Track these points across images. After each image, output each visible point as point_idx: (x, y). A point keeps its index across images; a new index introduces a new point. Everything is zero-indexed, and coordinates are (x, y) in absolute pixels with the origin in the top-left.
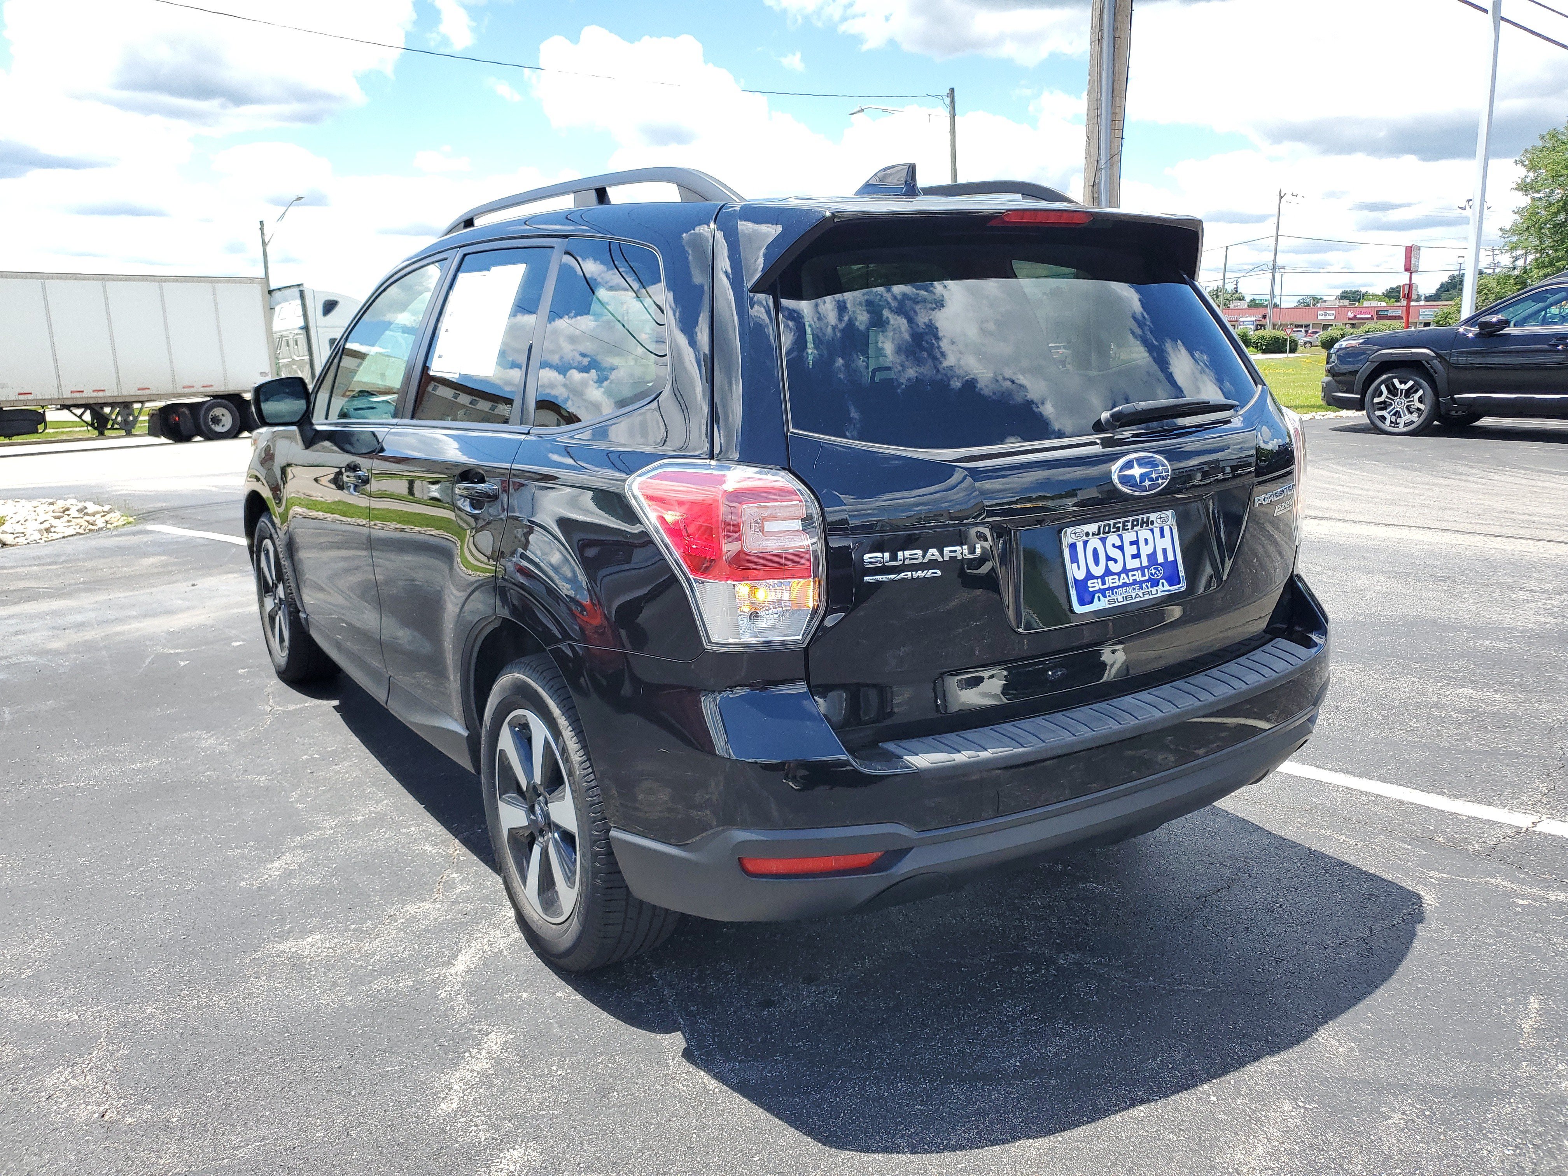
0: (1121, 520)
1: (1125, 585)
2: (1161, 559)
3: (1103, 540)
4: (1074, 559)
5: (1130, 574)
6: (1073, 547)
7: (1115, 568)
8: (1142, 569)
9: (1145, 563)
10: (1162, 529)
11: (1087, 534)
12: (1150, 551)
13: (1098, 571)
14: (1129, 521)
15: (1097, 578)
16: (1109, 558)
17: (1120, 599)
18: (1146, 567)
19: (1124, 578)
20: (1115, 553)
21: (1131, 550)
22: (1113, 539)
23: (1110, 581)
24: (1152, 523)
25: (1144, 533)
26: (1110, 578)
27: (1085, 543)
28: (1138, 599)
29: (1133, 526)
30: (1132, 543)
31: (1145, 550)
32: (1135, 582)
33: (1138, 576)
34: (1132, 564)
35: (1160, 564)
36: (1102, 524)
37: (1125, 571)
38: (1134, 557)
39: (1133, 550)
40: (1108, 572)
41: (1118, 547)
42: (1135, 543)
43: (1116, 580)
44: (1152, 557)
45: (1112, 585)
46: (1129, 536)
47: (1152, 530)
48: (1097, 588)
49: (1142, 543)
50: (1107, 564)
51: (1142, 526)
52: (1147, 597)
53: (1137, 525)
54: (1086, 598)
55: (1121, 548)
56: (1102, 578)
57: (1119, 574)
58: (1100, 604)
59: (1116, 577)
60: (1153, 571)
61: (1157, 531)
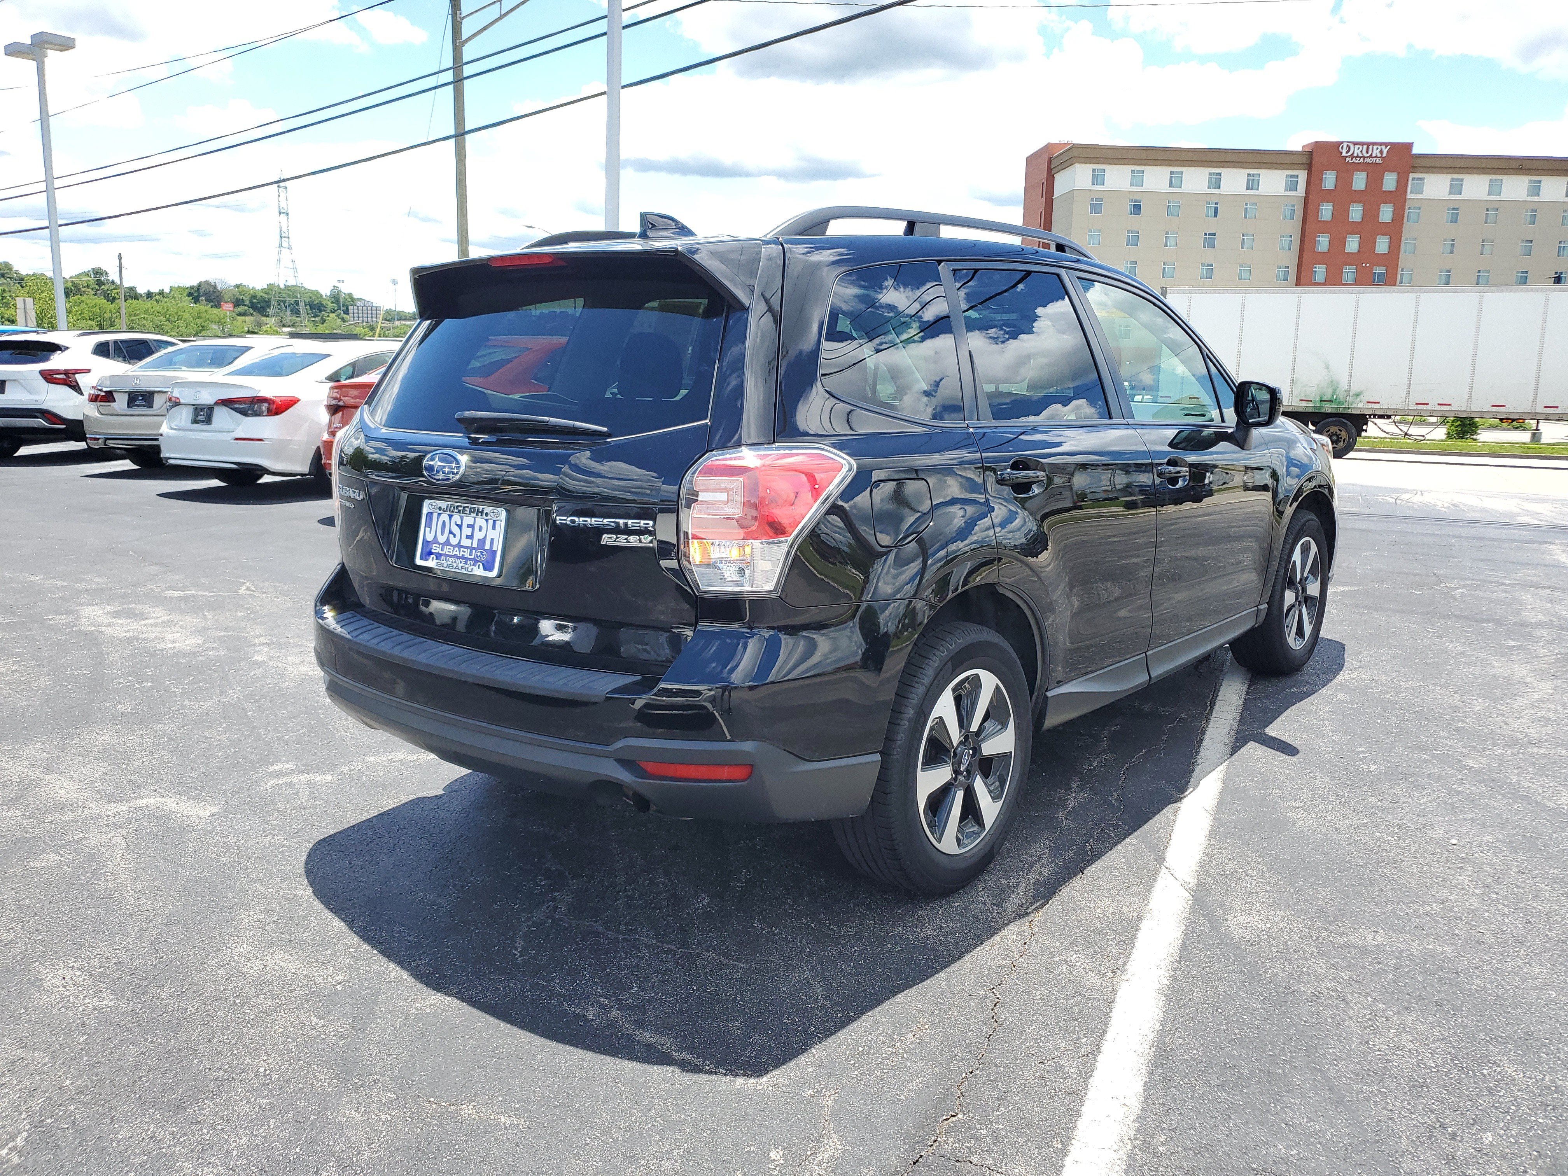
0: (463, 505)
1: (455, 556)
2: (487, 547)
3: (450, 516)
4: (429, 524)
5: (462, 549)
6: (430, 515)
7: (454, 541)
8: (471, 548)
9: (475, 545)
10: (494, 522)
11: (440, 509)
12: (482, 537)
13: (442, 539)
14: (467, 507)
15: (439, 544)
16: (451, 532)
17: (445, 565)
18: (474, 548)
19: (456, 552)
20: (455, 530)
21: (467, 531)
22: (456, 518)
23: (447, 550)
24: (487, 514)
25: (480, 521)
26: (448, 547)
27: (439, 514)
28: (456, 570)
29: (470, 512)
30: (469, 526)
31: (478, 535)
32: (463, 557)
33: (467, 553)
34: (466, 542)
35: (485, 550)
36: (450, 503)
37: (459, 546)
38: (468, 537)
39: (468, 531)
40: (447, 543)
41: (457, 525)
42: (471, 526)
43: (451, 551)
44: (482, 542)
45: (447, 553)
46: (468, 520)
47: (487, 520)
48: (437, 551)
49: (477, 528)
50: (448, 536)
51: (477, 515)
52: (463, 571)
53: (474, 512)
54: (426, 554)
55: (460, 527)
56: (443, 544)
57: (454, 546)
58: (431, 563)
59: (452, 548)
60: (479, 554)
61: (491, 522)
